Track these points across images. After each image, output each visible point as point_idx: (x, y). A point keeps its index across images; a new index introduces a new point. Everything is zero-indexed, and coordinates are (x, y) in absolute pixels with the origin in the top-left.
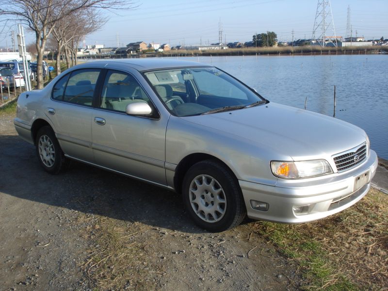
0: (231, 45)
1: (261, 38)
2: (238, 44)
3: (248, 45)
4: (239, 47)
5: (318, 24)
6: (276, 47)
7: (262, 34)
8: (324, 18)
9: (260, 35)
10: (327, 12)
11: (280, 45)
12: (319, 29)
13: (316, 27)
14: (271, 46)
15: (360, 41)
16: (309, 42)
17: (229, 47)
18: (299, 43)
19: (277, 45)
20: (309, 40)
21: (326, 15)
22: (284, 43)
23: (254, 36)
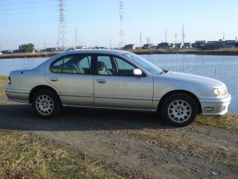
0: (4, 52)
1: (24, 47)
2: (9, 51)
3: (15, 52)
4: (10, 53)
5: (60, 38)
6: (33, 53)
7: (25, 45)
8: (64, 35)
9: (23, 45)
10: (65, 32)
11: (36, 51)
12: (61, 41)
13: (59, 40)
14: (31, 52)
15: (84, 48)
16: (54, 49)
17: (3, 53)
18: (49, 50)
19: (34, 51)
20: (54, 48)
21: (64, 33)
22: (38, 50)
23: (20, 46)
